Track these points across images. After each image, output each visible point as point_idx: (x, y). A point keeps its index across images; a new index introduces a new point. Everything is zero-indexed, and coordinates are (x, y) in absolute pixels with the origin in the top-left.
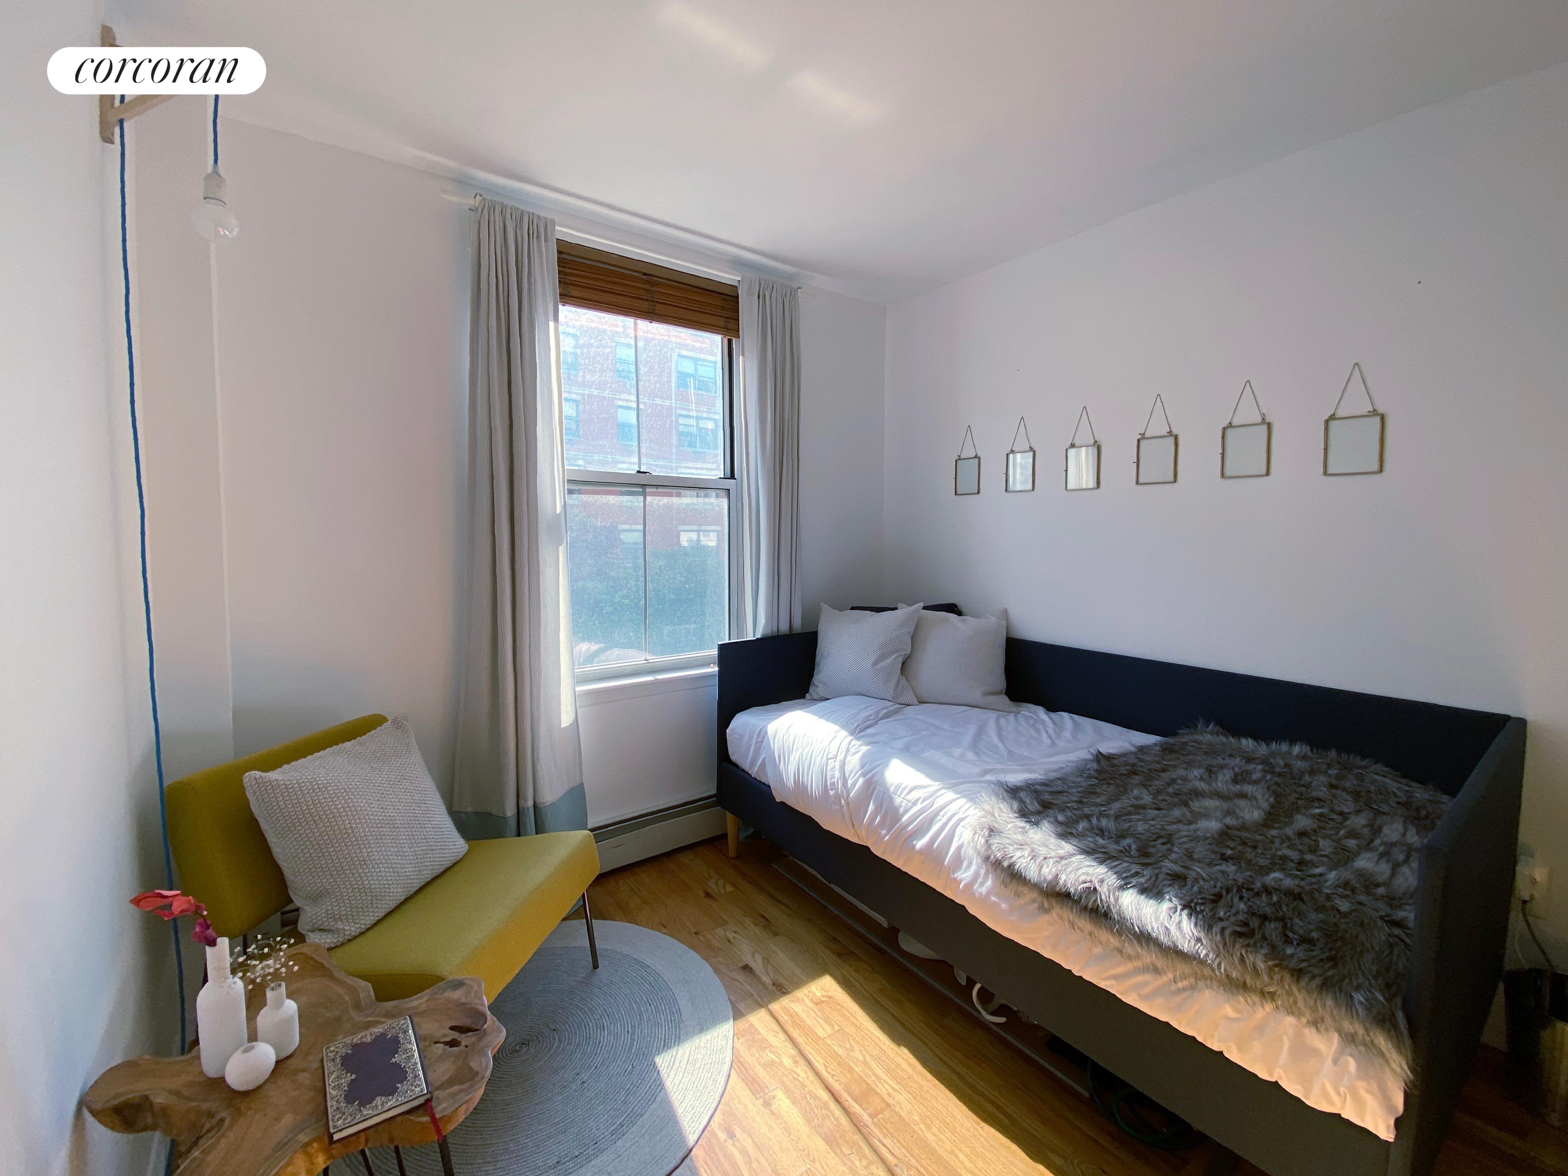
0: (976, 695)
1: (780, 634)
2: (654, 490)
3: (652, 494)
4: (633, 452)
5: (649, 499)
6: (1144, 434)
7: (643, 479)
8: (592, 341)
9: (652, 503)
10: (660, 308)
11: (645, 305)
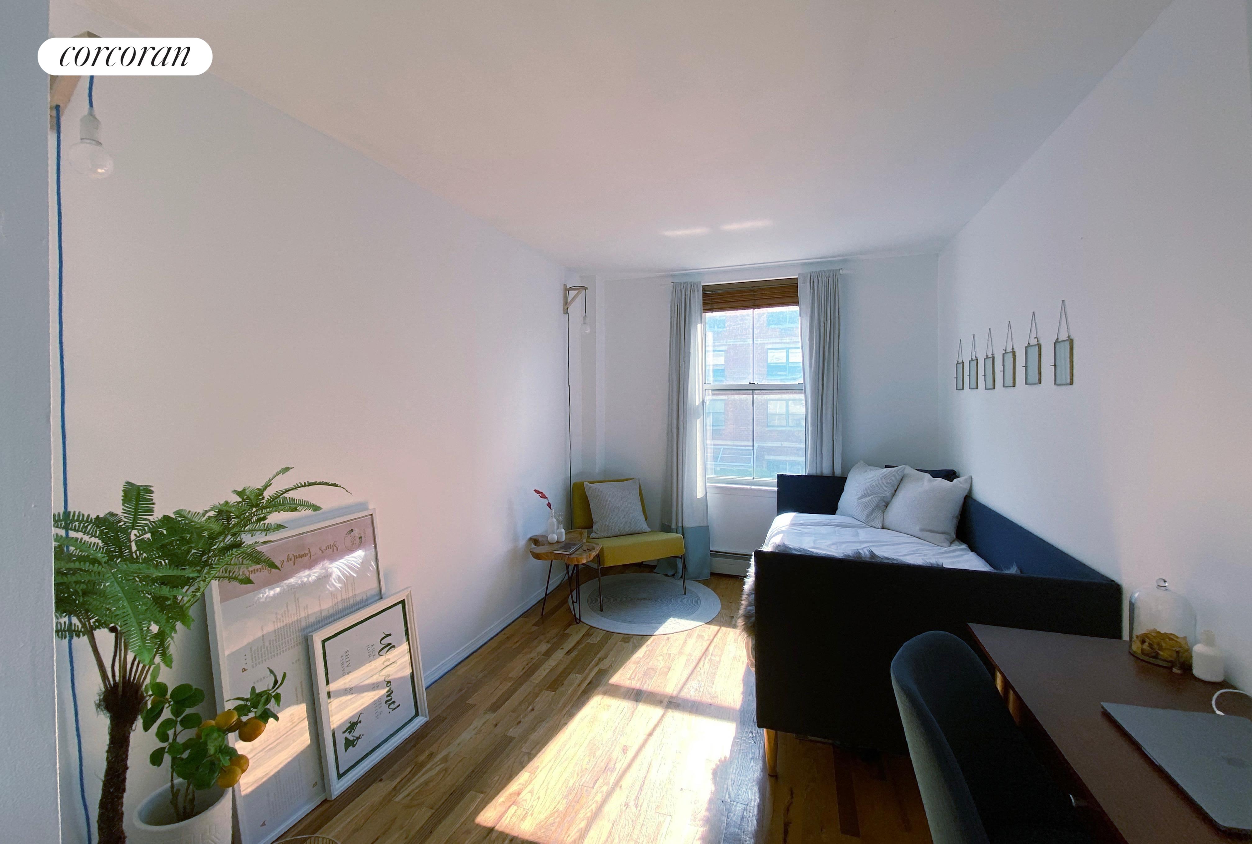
0: (916, 530)
1: (823, 475)
2: (759, 391)
3: (759, 394)
4: (750, 373)
5: (755, 396)
6: (1006, 350)
7: (752, 387)
8: (731, 323)
9: (757, 398)
10: (757, 302)
11: (750, 303)
